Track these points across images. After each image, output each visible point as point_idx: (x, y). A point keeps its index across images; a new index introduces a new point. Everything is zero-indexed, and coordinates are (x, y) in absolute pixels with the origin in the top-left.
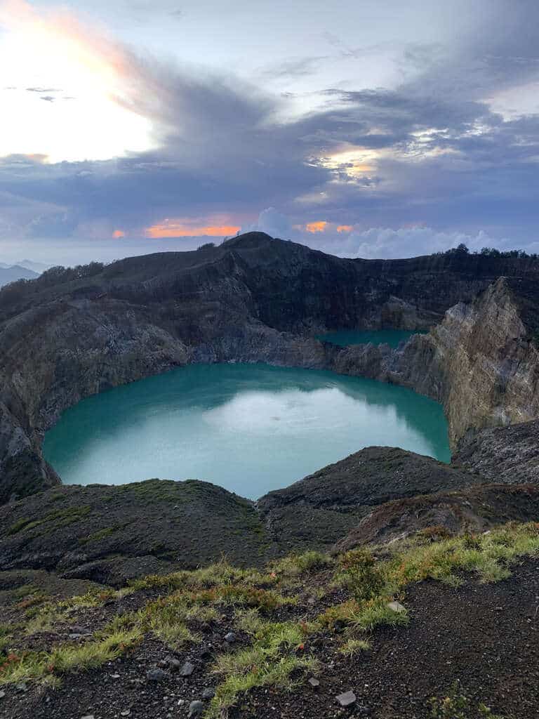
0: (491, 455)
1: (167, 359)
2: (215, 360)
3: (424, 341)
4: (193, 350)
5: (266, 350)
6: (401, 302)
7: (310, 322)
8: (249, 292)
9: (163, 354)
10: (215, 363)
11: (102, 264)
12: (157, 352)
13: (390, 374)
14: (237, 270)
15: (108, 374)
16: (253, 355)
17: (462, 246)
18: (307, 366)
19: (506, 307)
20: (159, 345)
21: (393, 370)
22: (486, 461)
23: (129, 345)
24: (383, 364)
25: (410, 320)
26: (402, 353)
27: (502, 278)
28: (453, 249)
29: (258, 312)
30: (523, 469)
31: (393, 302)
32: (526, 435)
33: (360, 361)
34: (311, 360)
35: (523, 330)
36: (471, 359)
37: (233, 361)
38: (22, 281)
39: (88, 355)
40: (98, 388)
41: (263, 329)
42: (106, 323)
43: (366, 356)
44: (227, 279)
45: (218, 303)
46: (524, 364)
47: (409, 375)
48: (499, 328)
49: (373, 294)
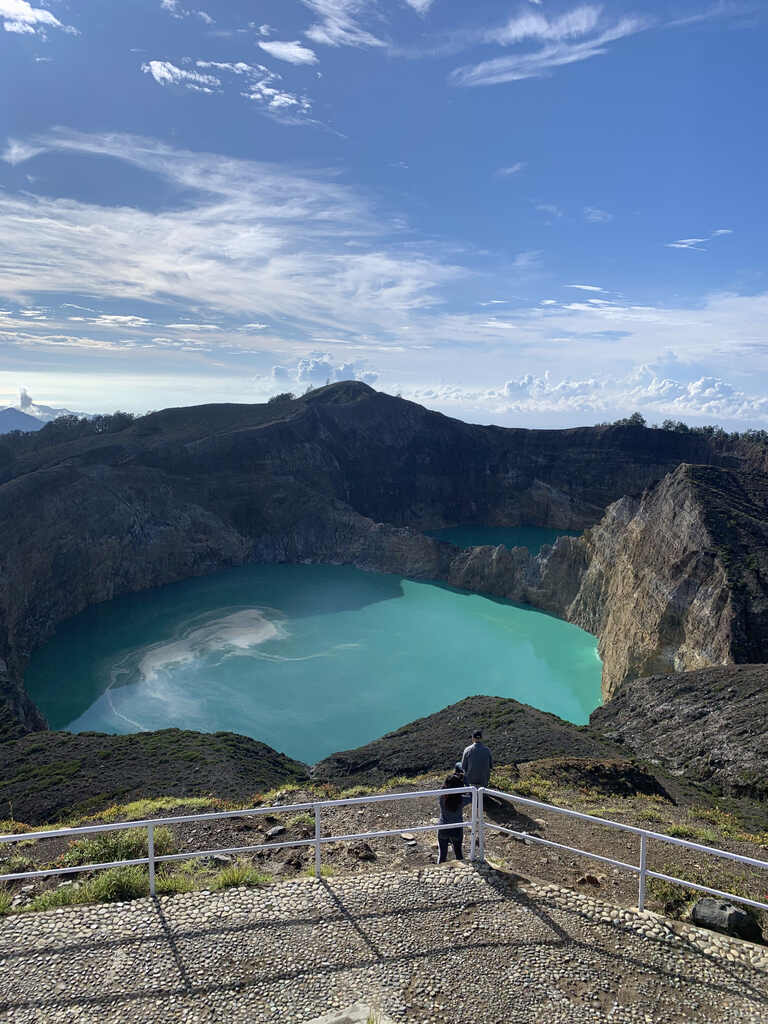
0: (642, 715)
1: (213, 554)
2: (283, 559)
3: (575, 547)
4: (251, 543)
5: (356, 547)
6: (548, 489)
7: (421, 510)
8: (337, 464)
9: (208, 546)
10: (281, 562)
11: (131, 416)
12: (199, 544)
13: (527, 591)
14: (323, 434)
15: (127, 572)
16: (337, 554)
17: (636, 416)
18: (413, 574)
19: (685, 507)
20: (205, 534)
21: (532, 586)
22: (635, 723)
23: (161, 532)
24: (518, 576)
25: (563, 515)
26: (545, 561)
27: (684, 466)
28: (625, 420)
29: (348, 493)
30: (680, 735)
31: (539, 488)
32: (691, 689)
33: (486, 570)
34: (417, 566)
35: (707, 541)
36: (636, 576)
37: (308, 561)
38: (17, 432)
39: (101, 544)
40: (112, 592)
41: (353, 518)
42: (130, 500)
43: (495, 564)
44: (307, 445)
45: (292, 479)
46: (706, 588)
47: (554, 593)
48: (676, 536)
49: (510, 476)
